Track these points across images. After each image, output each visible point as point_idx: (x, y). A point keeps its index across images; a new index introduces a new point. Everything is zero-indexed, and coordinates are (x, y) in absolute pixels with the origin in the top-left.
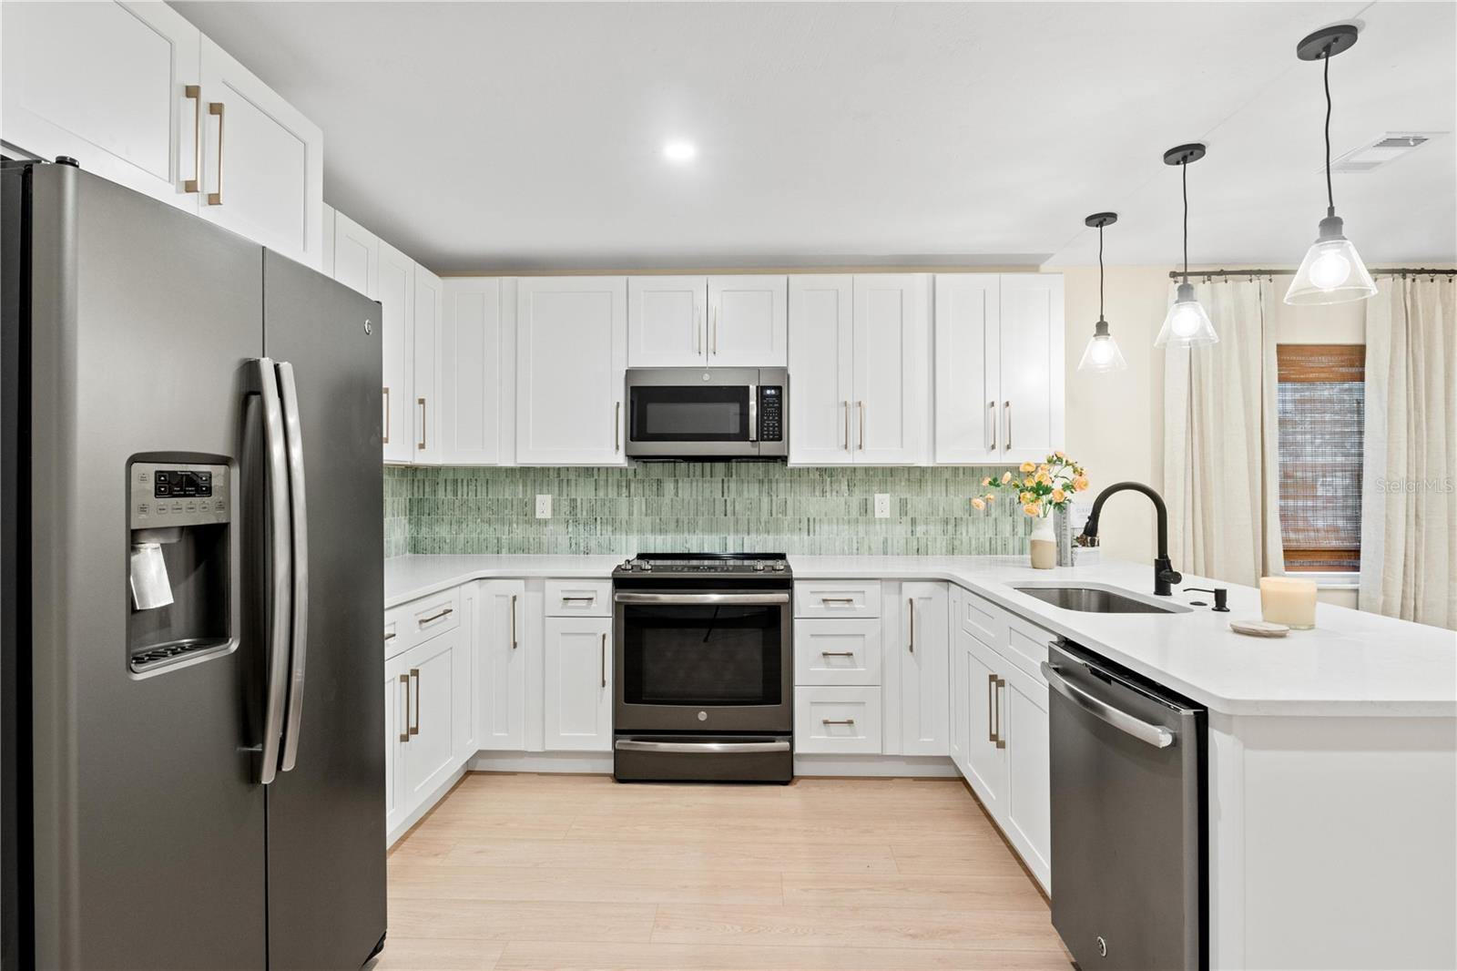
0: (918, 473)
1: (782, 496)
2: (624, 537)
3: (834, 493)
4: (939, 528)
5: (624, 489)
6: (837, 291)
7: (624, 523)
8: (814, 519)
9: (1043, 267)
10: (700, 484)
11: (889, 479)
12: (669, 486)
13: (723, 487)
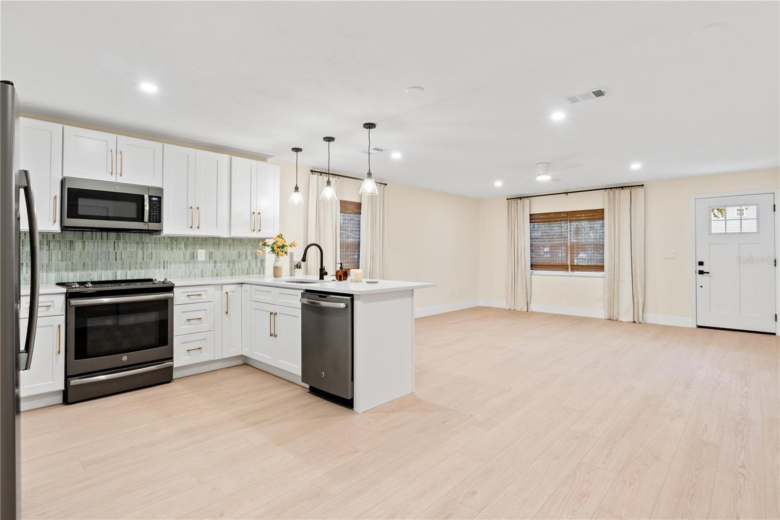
0: (217, 241)
1: (149, 250)
2: (45, 274)
3: (178, 249)
4: (226, 264)
5: (45, 246)
6: (188, 155)
7: (45, 266)
8: (167, 262)
9: (269, 160)
10: (100, 244)
11: (204, 243)
12: (78, 245)
13: (114, 245)
